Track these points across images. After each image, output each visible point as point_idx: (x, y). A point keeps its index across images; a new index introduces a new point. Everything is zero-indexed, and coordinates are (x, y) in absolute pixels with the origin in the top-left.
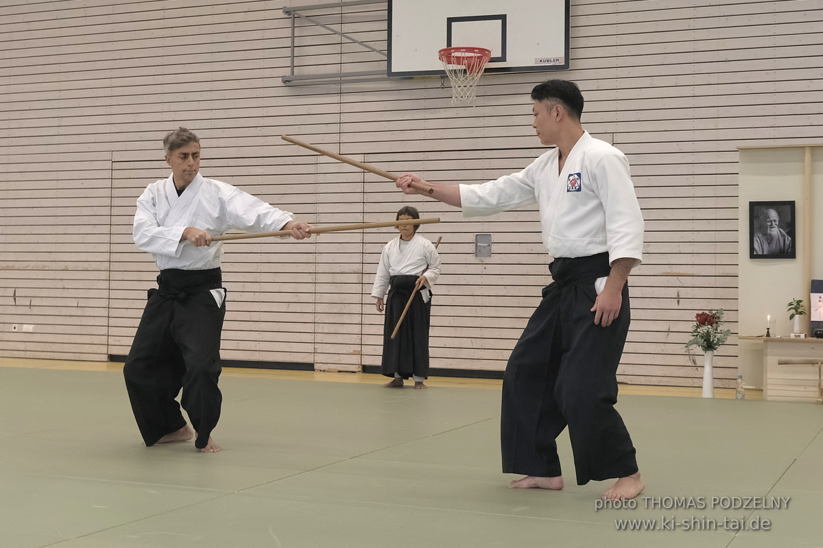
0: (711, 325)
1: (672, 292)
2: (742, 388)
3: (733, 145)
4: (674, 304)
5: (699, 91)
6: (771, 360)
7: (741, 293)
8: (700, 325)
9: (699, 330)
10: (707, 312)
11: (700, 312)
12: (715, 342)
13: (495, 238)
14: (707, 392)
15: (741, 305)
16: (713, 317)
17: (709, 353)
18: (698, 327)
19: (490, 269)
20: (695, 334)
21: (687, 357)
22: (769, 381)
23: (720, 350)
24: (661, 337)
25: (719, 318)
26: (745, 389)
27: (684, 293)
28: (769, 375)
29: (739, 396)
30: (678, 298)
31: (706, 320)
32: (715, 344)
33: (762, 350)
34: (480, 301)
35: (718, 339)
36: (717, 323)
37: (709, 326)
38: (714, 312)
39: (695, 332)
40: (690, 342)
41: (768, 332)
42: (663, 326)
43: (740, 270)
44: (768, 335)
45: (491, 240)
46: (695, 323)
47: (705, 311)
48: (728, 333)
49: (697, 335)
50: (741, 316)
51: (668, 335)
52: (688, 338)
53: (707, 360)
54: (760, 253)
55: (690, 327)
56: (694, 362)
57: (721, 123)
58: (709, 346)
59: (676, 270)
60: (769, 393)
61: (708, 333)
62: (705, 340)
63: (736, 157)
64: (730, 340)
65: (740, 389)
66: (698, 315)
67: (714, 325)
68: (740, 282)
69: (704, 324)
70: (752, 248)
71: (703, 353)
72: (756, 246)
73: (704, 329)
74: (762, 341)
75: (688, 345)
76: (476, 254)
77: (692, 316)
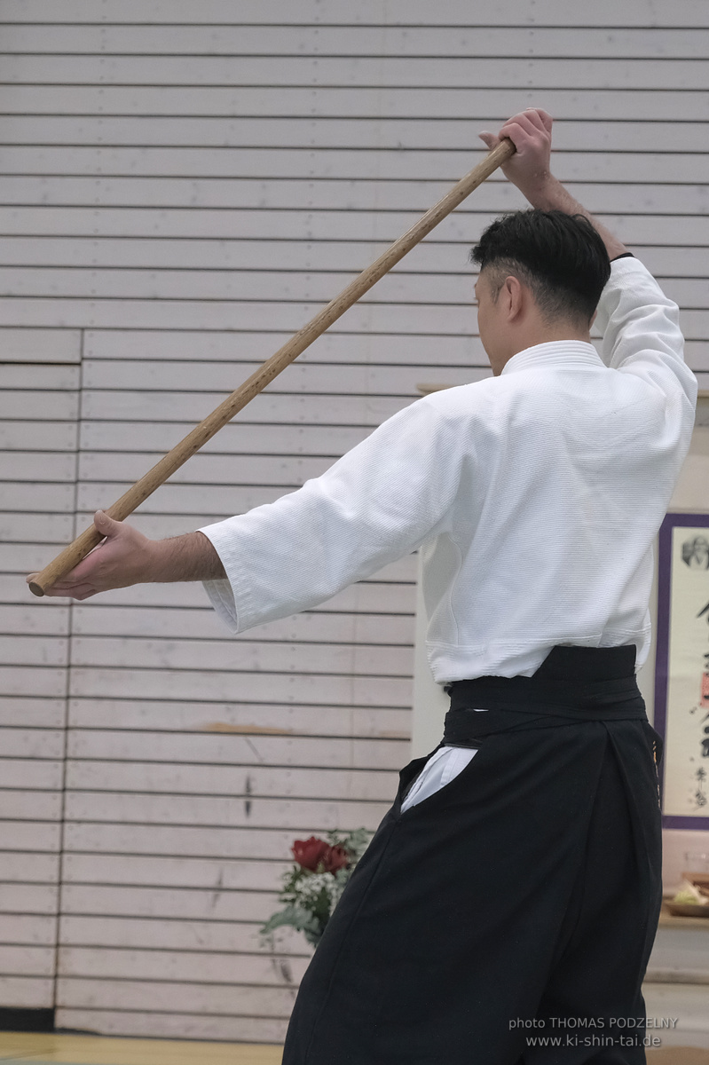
0: (334, 873)
1: (233, 780)
4: (235, 812)
5: (321, 225)
8: (302, 873)
9: (299, 886)
10: (324, 837)
11: (305, 837)
16: (339, 849)
18: (296, 877)
20: (289, 896)
21: (266, 962)
24: (196, 904)
25: (354, 852)
27: (264, 781)
30: (248, 796)
31: (320, 856)
36: (348, 867)
37: (329, 876)
38: (342, 837)
39: (287, 890)
40: (273, 918)
42: (205, 874)
46: (290, 868)
47: (318, 835)
49: (293, 901)
51: (216, 897)
52: (269, 907)
55: (276, 876)
56: (284, 974)
59: (245, 717)
61: (324, 896)
62: (315, 915)
66: (298, 845)
67: (342, 873)
69: (313, 869)
73: (313, 883)
75: (268, 926)
77: (283, 846)
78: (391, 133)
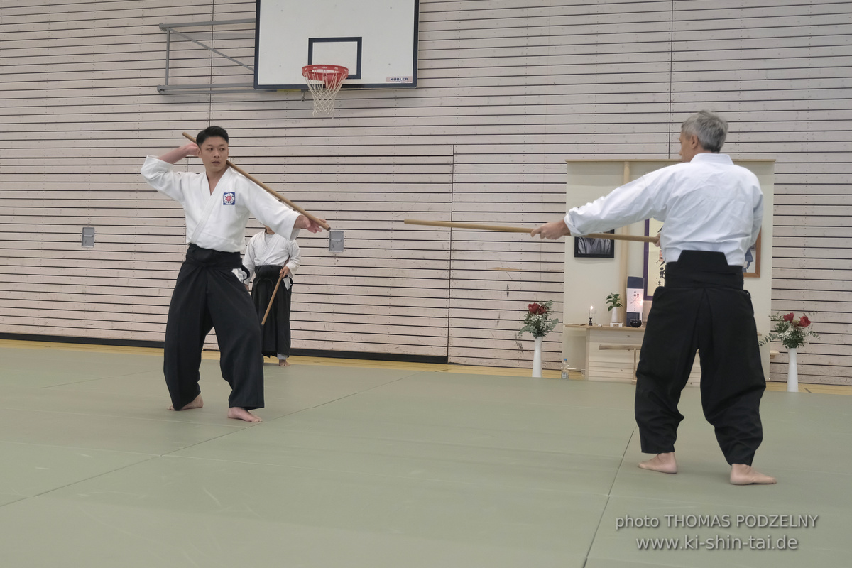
0: (542, 314)
1: (503, 285)
2: (566, 369)
3: (563, 158)
4: (503, 295)
5: (529, 110)
6: (593, 346)
7: (566, 288)
8: (531, 314)
9: (532, 318)
10: (538, 303)
11: (532, 303)
12: (544, 329)
13: (347, 234)
14: (536, 372)
15: (565, 297)
16: (543, 307)
17: (539, 339)
18: (530, 316)
19: (342, 262)
20: (527, 322)
21: (513, 342)
22: (590, 364)
23: (549, 336)
24: (492, 324)
25: (548, 308)
26: (570, 371)
27: (512, 286)
28: (591, 359)
29: (564, 376)
30: (508, 290)
31: (537, 309)
32: (545, 331)
33: (585, 337)
34: (332, 290)
35: (547, 326)
36: (546, 313)
37: (540, 316)
38: (544, 303)
39: (527, 320)
40: (523, 328)
41: (591, 321)
42: (494, 315)
43: (566, 267)
44: (591, 324)
45: (343, 236)
46: (527, 313)
47: (536, 303)
48: (557, 321)
49: (529, 323)
50: (566, 307)
51: (498, 322)
52: (521, 325)
53: (537, 345)
54: (583, 252)
55: (523, 316)
56: (521, 346)
57: (549, 139)
58: (539, 332)
59: (506, 266)
60: (590, 374)
61: (539, 322)
62: (536, 328)
63: (564, 168)
64: (557, 327)
65: (565, 370)
66: (530, 306)
67: (544, 314)
68: (566, 277)
69: (535, 313)
70: (577, 249)
71: (534, 338)
72: (580, 246)
73: (535, 318)
74: (585, 329)
75: (521, 331)
76: (330, 248)
77: (525, 306)
78: (551, 80)
